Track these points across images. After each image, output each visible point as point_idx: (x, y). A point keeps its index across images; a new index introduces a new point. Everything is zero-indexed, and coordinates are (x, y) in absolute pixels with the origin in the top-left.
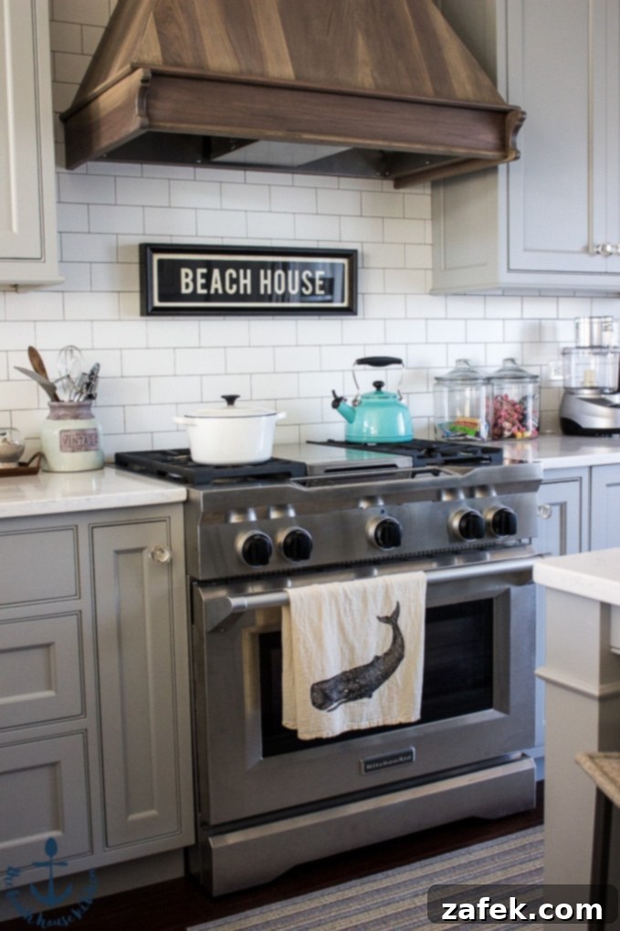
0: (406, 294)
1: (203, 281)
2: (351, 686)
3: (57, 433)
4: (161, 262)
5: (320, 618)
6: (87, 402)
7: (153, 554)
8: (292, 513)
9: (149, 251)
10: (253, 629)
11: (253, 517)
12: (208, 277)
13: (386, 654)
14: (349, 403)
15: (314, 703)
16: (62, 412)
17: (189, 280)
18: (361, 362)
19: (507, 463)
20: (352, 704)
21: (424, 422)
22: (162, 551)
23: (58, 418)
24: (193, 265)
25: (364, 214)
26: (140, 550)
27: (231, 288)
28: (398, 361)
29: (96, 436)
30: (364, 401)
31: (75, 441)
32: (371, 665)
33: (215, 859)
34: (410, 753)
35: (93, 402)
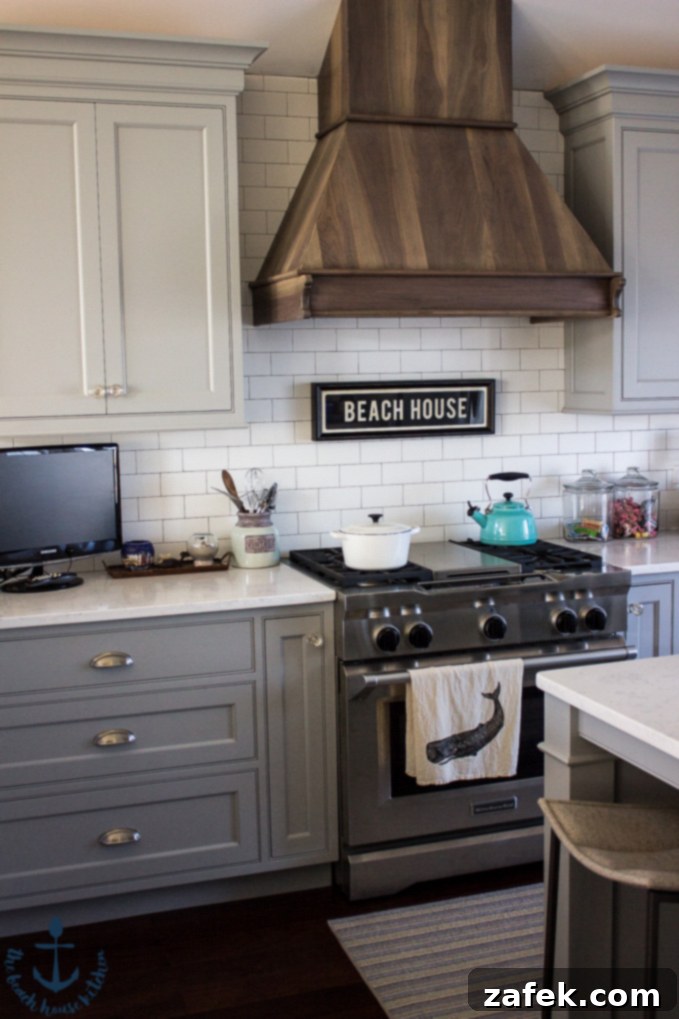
0: (540, 413)
1: (363, 411)
2: (460, 746)
3: (243, 536)
4: (329, 398)
5: (435, 694)
6: (267, 514)
7: (310, 640)
8: (418, 611)
9: (318, 389)
10: (385, 699)
11: (387, 614)
12: (367, 407)
13: (489, 723)
14: (482, 512)
15: (429, 758)
16: (247, 521)
17: (351, 411)
18: (493, 477)
19: (604, 570)
20: (460, 760)
21: (556, 522)
22: (317, 638)
23: (244, 526)
24: (354, 399)
25: (503, 347)
26: (300, 637)
27: (386, 415)
28: (524, 476)
29: (274, 540)
30: (496, 510)
31: (257, 544)
32: (476, 731)
33: (353, 874)
34: (512, 801)
35: (272, 511)
